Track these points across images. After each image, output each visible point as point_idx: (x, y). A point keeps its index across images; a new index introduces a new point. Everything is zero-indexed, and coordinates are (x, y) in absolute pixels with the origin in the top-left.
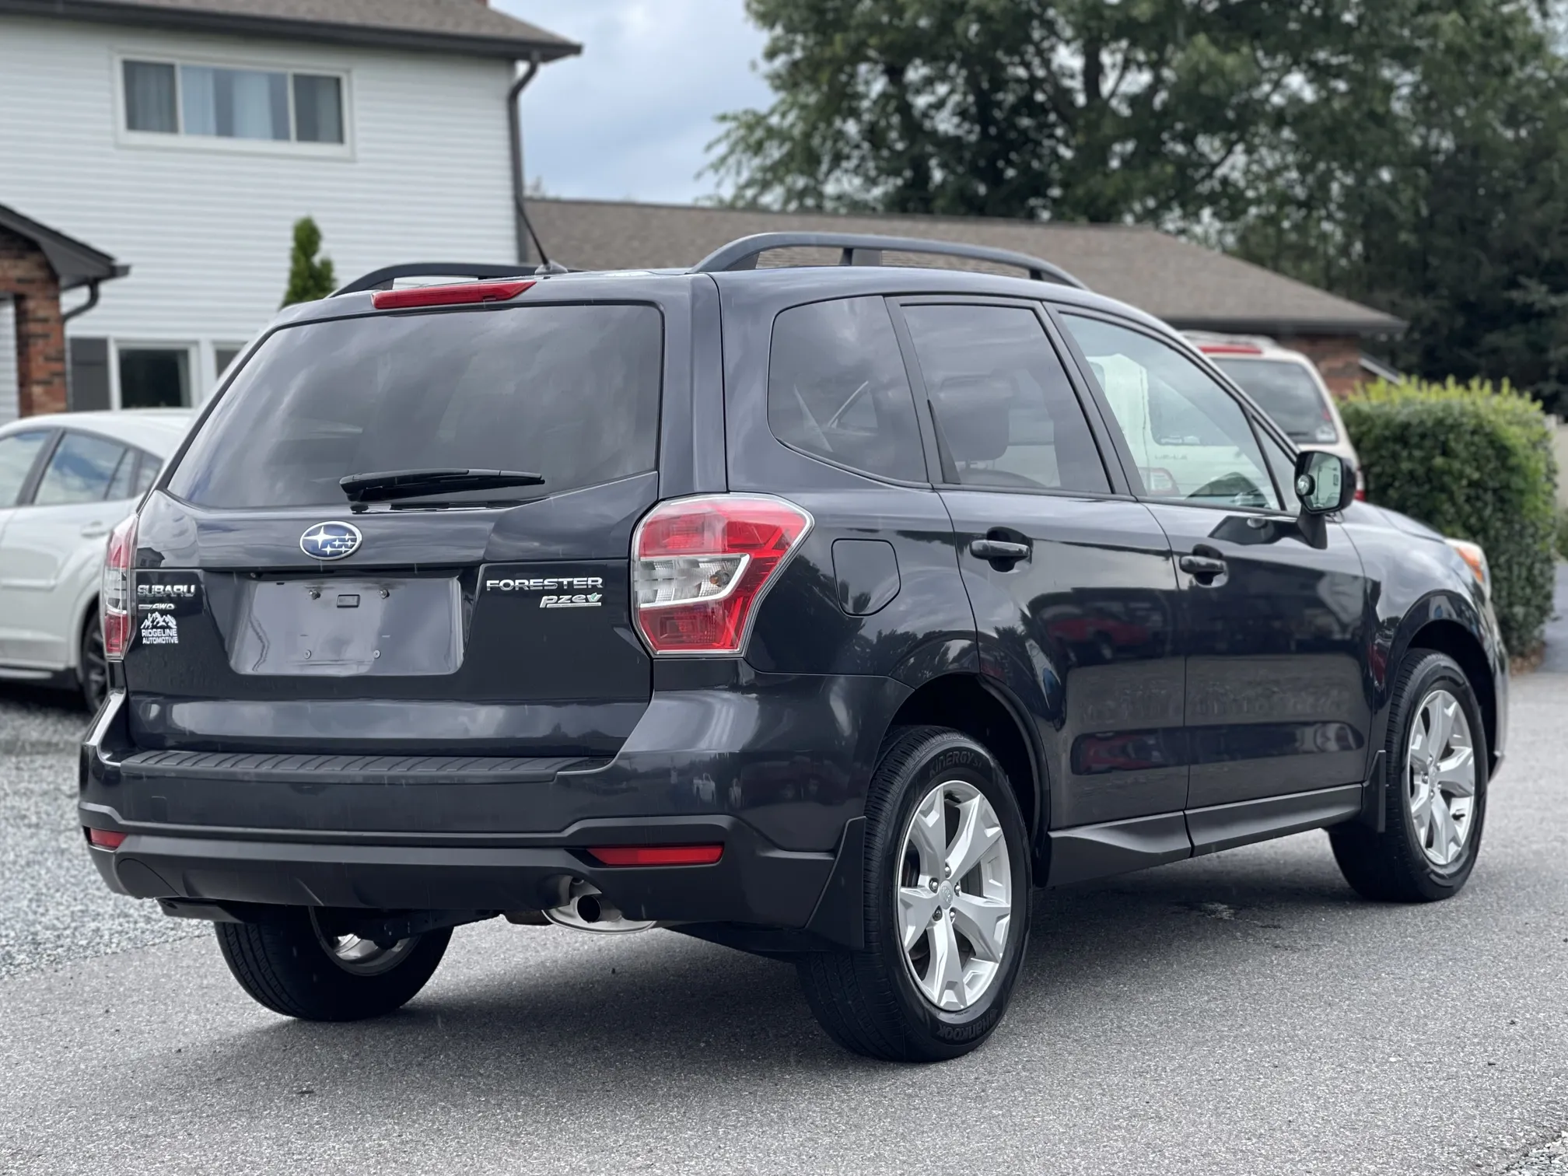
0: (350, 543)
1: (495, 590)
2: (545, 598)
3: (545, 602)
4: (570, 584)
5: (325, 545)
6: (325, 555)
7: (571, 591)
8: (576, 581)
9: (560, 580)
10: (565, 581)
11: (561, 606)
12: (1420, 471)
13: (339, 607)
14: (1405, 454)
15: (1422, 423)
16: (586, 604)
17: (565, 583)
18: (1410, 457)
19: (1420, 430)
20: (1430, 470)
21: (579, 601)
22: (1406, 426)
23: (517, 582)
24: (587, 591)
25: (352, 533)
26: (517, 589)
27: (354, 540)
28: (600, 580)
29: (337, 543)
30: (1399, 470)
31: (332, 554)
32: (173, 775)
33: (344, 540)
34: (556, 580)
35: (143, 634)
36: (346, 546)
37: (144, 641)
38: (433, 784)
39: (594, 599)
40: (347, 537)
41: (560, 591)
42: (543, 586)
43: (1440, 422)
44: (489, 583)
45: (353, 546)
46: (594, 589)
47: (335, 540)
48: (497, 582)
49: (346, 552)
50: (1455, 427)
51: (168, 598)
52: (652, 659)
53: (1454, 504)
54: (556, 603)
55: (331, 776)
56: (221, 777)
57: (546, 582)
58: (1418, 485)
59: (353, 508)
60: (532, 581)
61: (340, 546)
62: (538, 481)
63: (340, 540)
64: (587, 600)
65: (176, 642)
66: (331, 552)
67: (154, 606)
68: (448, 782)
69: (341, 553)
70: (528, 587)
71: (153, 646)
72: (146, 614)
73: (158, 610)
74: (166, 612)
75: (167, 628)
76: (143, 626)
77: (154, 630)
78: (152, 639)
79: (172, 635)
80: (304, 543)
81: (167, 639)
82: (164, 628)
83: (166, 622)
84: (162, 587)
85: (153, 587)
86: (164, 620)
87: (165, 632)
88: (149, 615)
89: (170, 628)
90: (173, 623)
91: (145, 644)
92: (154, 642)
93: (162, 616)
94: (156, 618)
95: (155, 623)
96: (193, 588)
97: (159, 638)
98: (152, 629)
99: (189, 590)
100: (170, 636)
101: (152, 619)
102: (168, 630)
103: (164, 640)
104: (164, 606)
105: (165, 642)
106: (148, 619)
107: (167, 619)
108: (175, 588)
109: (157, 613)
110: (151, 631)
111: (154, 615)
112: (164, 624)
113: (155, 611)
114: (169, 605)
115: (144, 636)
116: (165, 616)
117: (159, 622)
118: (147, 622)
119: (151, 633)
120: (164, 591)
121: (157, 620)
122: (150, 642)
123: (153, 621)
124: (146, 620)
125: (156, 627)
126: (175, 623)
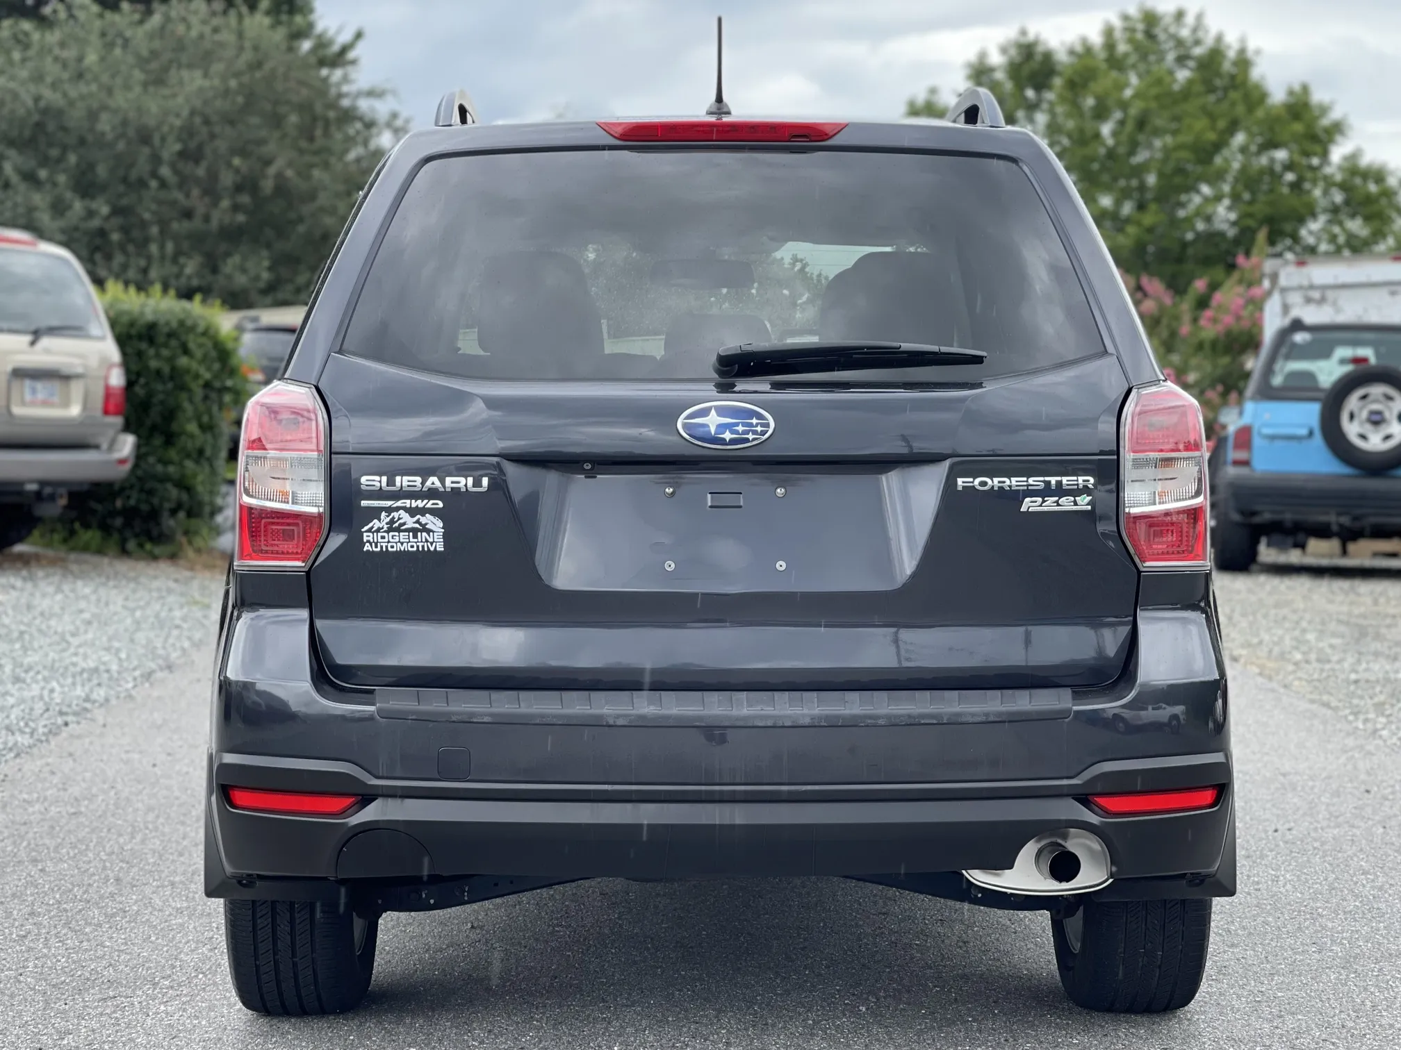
0: (759, 429)
1: (969, 490)
2: (1027, 500)
3: (1030, 505)
4: (1059, 483)
5: (720, 429)
6: (723, 442)
7: (1060, 491)
8: (1065, 480)
9: (1047, 479)
10: (1053, 480)
11: (1046, 509)
12: (166, 370)
14: (152, 352)
15: (167, 323)
16: (1075, 508)
17: (1053, 482)
18: (158, 356)
19: (166, 330)
20: (173, 369)
21: (1067, 504)
22: (152, 327)
23: (996, 480)
24: (1075, 492)
25: (760, 417)
26: (996, 488)
27: (767, 425)
28: (1092, 480)
29: (740, 428)
30: (147, 368)
31: (733, 442)
33: (751, 425)
34: (1042, 479)
35: (365, 539)
36: (755, 432)
37: (367, 547)
38: (912, 723)
39: (1084, 502)
40: (754, 421)
41: (1046, 492)
42: (1028, 486)
43: (182, 323)
44: (960, 481)
45: (767, 431)
46: (1085, 490)
47: (737, 424)
48: (971, 480)
49: (754, 439)
50: (192, 329)
51: (432, 494)
52: (1139, 572)
53: (191, 401)
54: (1041, 506)
57: (1031, 480)
58: (164, 383)
60: (1014, 480)
61: (747, 432)
62: (978, 360)
63: (744, 425)
64: (1076, 503)
65: (440, 548)
66: (731, 439)
67: (399, 504)
68: (935, 722)
69: (747, 440)
70: (1010, 486)
71: (385, 554)
72: (375, 513)
73: (405, 509)
74: (423, 511)
75: (421, 531)
76: (366, 528)
77: (391, 534)
78: (384, 545)
79: (431, 540)
80: (685, 426)
81: (420, 544)
82: (414, 531)
83: (420, 524)
84: (419, 479)
85: (398, 479)
86: (418, 522)
87: (415, 537)
88: (384, 514)
89: (429, 531)
90: (436, 524)
91: (368, 551)
92: (390, 549)
93: (412, 516)
94: (399, 519)
95: (396, 525)
96: (485, 481)
97: (402, 544)
98: (388, 532)
99: (477, 483)
100: (427, 541)
101: (388, 519)
102: (424, 534)
103: (412, 547)
104: (420, 503)
105: (415, 549)
106: (379, 520)
107: (423, 520)
108: (448, 480)
109: (401, 512)
110: (385, 534)
111: (395, 515)
112: (417, 526)
113: (398, 509)
114: (432, 502)
115: (368, 541)
116: (418, 516)
117: (404, 524)
118: (376, 524)
119: (383, 537)
120: (423, 483)
121: (401, 521)
122: (379, 549)
123: (392, 522)
124: (375, 521)
125: (398, 530)
126: (441, 525)
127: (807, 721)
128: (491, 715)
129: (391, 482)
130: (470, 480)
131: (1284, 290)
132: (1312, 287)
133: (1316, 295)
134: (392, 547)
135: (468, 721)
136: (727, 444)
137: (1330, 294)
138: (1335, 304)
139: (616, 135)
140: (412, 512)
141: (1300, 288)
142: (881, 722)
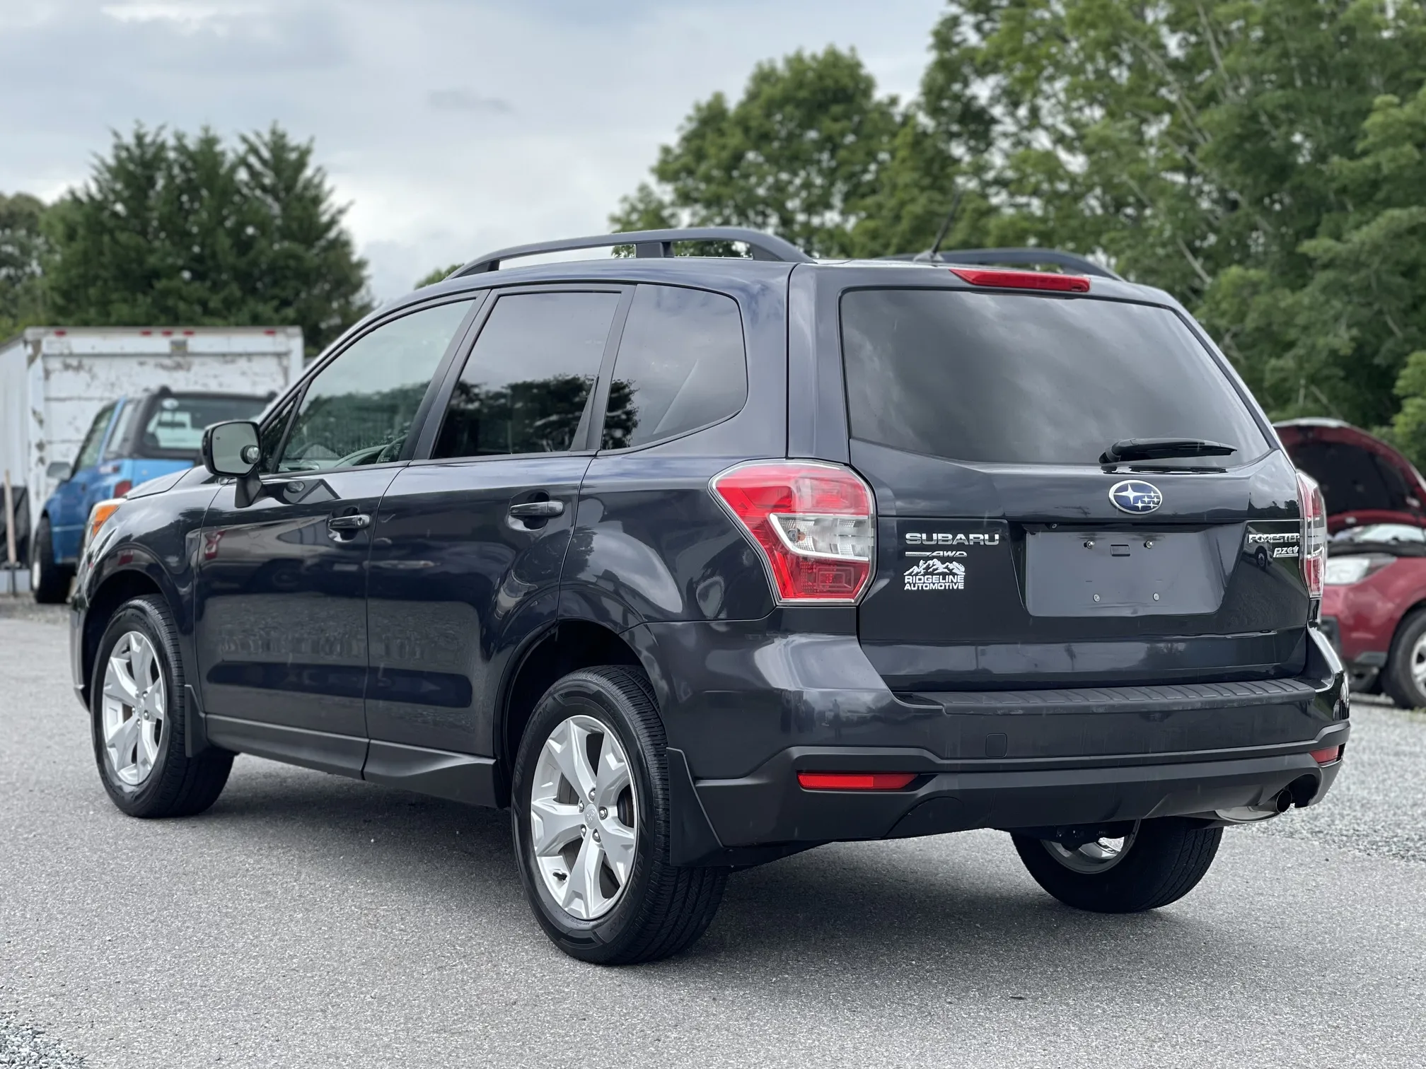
0: (1155, 500)
2: (1276, 549)
3: (1276, 553)
5: (1136, 499)
6: (1136, 509)
7: (1288, 544)
8: (1290, 536)
11: (1282, 556)
13: (1114, 555)
16: (1293, 555)
17: (1286, 538)
21: (1290, 552)
23: (1265, 536)
24: (1293, 544)
27: (1159, 498)
28: (1298, 536)
29: (1146, 499)
31: (1143, 509)
32: (1020, 712)
33: (1150, 498)
34: (1281, 535)
35: (906, 581)
36: (1154, 502)
37: (907, 587)
39: (1296, 551)
40: (1152, 495)
41: (1283, 544)
42: (1277, 540)
44: (1250, 537)
45: (1160, 502)
46: (1297, 543)
48: (1255, 536)
49: (1154, 507)
51: (960, 547)
52: (1310, 598)
54: (1281, 553)
55: (1174, 704)
56: (1073, 711)
57: (1278, 536)
59: (1103, 468)
61: (1149, 503)
63: (1147, 497)
64: (1293, 552)
65: (961, 587)
66: (1142, 507)
67: (935, 554)
69: (1149, 508)
71: (921, 593)
72: (915, 561)
73: (939, 558)
74: (951, 560)
75: (949, 574)
76: (907, 573)
77: (926, 577)
78: (920, 585)
79: (955, 581)
80: (1115, 497)
81: (947, 584)
82: (944, 575)
83: (948, 569)
84: (950, 536)
85: (935, 536)
86: (947, 568)
87: (944, 579)
88: (922, 562)
89: (954, 574)
90: (959, 569)
91: (908, 590)
92: (924, 588)
93: (943, 563)
94: (933, 565)
95: (931, 570)
96: (997, 537)
97: (934, 584)
98: (924, 575)
99: (992, 539)
100: (952, 582)
101: (925, 566)
102: (951, 577)
103: (941, 586)
104: (950, 554)
105: (943, 588)
106: (918, 567)
107: (951, 566)
108: (971, 536)
109: (935, 560)
110: (922, 577)
111: (930, 562)
112: (946, 570)
113: (932, 558)
114: (958, 553)
115: (909, 583)
116: (947, 563)
117: (937, 569)
118: (915, 570)
119: (920, 579)
120: (953, 539)
121: (935, 567)
122: (916, 588)
123: (928, 567)
124: (915, 567)
125: (932, 574)
126: (963, 569)
127: (1198, 706)
128: (1022, 708)
129: (930, 538)
130: (987, 537)
131: (45, 356)
132: (71, 355)
133: (74, 362)
134: (926, 587)
135: (1008, 714)
136: (1139, 511)
137: (87, 362)
138: (90, 370)
139: (970, 280)
140: (943, 560)
141: (61, 355)
142: (1235, 705)
